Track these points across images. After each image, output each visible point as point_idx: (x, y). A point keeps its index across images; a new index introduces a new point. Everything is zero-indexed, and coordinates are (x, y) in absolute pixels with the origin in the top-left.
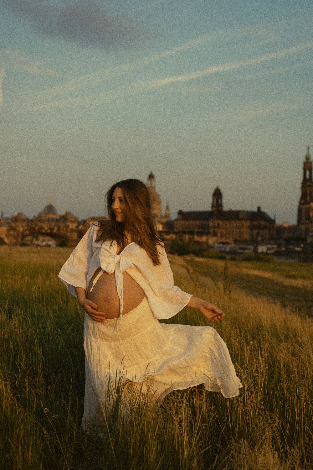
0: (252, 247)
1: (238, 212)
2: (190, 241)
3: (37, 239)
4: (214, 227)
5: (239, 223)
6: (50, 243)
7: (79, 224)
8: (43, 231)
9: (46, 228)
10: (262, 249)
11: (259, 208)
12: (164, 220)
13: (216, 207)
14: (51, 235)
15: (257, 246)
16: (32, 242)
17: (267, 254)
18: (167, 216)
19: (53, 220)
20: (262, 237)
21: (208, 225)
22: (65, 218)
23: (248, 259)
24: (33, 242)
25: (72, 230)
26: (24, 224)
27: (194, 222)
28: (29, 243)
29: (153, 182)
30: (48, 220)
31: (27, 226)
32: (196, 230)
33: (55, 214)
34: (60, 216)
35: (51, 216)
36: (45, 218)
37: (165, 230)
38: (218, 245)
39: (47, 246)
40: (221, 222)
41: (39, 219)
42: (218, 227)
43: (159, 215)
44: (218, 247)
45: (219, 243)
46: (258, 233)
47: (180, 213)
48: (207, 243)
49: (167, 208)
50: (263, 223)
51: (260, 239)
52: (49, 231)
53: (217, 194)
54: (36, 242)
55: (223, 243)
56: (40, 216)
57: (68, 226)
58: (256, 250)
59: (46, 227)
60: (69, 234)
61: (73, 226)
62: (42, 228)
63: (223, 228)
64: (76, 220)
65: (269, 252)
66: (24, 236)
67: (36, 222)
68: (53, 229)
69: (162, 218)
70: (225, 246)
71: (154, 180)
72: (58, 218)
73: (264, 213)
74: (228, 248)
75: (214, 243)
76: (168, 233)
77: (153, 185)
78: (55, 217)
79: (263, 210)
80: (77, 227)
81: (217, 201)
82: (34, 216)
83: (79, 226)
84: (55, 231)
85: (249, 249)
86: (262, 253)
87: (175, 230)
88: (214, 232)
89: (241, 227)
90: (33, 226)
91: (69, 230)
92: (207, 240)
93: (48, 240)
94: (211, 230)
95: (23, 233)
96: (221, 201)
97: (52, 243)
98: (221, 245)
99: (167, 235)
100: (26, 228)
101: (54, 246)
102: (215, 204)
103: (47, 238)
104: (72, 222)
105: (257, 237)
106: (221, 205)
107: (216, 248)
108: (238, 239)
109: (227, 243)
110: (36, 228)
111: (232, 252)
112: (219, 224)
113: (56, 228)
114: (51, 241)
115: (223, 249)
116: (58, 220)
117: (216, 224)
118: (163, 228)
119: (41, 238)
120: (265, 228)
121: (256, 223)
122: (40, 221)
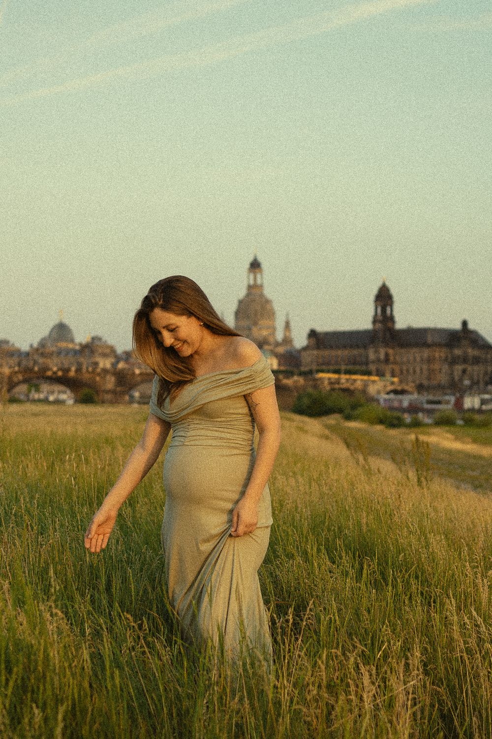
0: (453, 399)
1: (424, 332)
2: (333, 390)
3: (38, 390)
4: (378, 360)
5: (426, 353)
6: (63, 397)
7: (118, 359)
8: (49, 373)
9: (55, 369)
10: (471, 402)
11: (465, 323)
12: (281, 350)
13: (381, 322)
14: (64, 381)
15: (462, 397)
16: (27, 395)
17: (480, 411)
18: (287, 341)
19: (68, 352)
20: (471, 379)
21: (367, 357)
22: (90, 348)
23: (445, 422)
24: (31, 396)
25: (105, 371)
26: (13, 361)
27: (339, 352)
28: (22, 397)
29: (259, 276)
30: (59, 353)
31: (19, 365)
32: (343, 367)
33: (72, 341)
34: (81, 344)
35: (63, 345)
36: (51, 348)
37: (282, 368)
38: (387, 397)
39: (58, 402)
40: (391, 351)
41: (41, 350)
42: (387, 360)
43: (271, 340)
44: (385, 400)
45: (388, 393)
46: (464, 371)
47: (313, 334)
48: (364, 392)
49: (287, 325)
50: (471, 352)
51: (467, 382)
52: (60, 373)
53: (384, 297)
54: (36, 396)
55: (396, 392)
56: (43, 344)
57: (96, 364)
58: (459, 404)
59: (54, 367)
60: (98, 379)
61: (105, 363)
62: (46, 369)
63: (395, 363)
64: (112, 350)
65: (484, 407)
66: (12, 386)
67: (36, 357)
68: (68, 370)
69: (277, 344)
70: (400, 397)
71: (261, 271)
72: (77, 347)
73: (474, 333)
74: (406, 400)
75: (379, 392)
76: (289, 374)
77: (259, 282)
78: (71, 346)
79: (471, 326)
80: (114, 365)
81: (384, 311)
82: (31, 346)
83: (118, 362)
84: (72, 374)
85: (448, 402)
86: (472, 410)
87: (303, 369)
88: (377, 370)
89: (430, 360)
90: (31, 363)
91: (99, 370)
92: (366, 385)
93: (59, 392)
94: (372, 367)
95: (10, 378)
96: (392, 311)
97: (67, 396)
98: (392, 396)
99: (287, 377)
100: (16, 369)
101: (71, 402)
102: (380, 317)
103: (57, 388)
104: (105, 355)
105: (461, 380)
106: (392, 319)
107: (382, 401)
108: (425, 383)
109: (402, 392)
110: (36, 369)
111: (413, 409)
112: (387, 355)
113: (73, 369)
114: (64, 392)
115: (396, 404)
116: (76, 352)
117: (382, 356)
118: (279, 364)
119: (45, 387)
120: (476, 361)
121: (457, 352)
122: (43, 355)
